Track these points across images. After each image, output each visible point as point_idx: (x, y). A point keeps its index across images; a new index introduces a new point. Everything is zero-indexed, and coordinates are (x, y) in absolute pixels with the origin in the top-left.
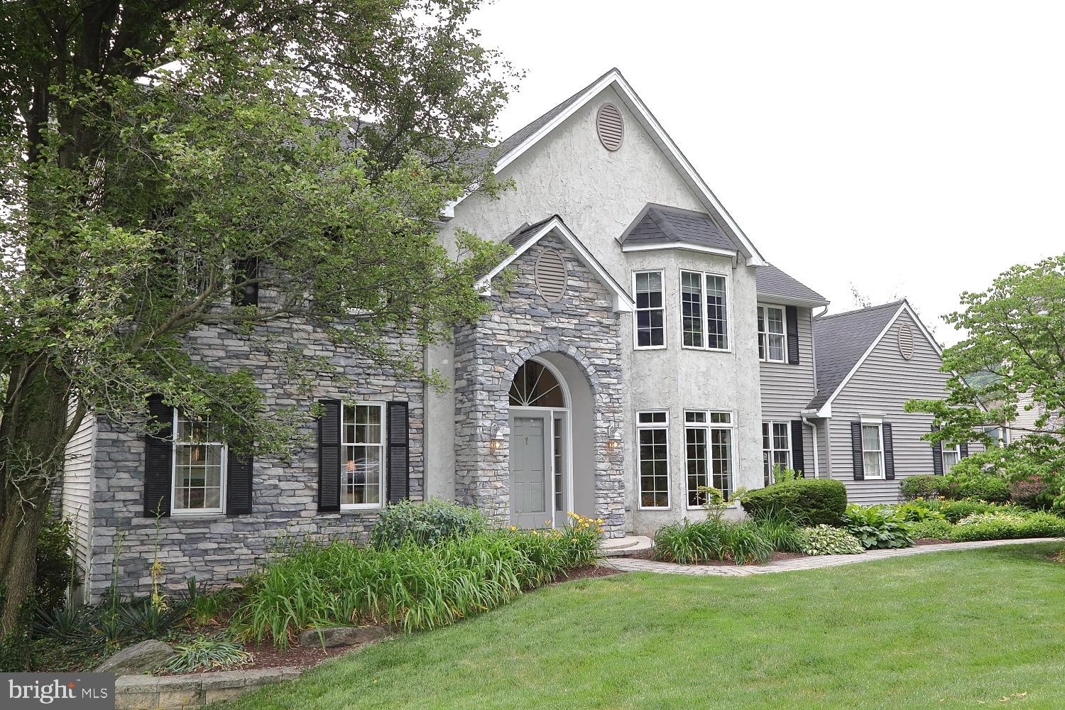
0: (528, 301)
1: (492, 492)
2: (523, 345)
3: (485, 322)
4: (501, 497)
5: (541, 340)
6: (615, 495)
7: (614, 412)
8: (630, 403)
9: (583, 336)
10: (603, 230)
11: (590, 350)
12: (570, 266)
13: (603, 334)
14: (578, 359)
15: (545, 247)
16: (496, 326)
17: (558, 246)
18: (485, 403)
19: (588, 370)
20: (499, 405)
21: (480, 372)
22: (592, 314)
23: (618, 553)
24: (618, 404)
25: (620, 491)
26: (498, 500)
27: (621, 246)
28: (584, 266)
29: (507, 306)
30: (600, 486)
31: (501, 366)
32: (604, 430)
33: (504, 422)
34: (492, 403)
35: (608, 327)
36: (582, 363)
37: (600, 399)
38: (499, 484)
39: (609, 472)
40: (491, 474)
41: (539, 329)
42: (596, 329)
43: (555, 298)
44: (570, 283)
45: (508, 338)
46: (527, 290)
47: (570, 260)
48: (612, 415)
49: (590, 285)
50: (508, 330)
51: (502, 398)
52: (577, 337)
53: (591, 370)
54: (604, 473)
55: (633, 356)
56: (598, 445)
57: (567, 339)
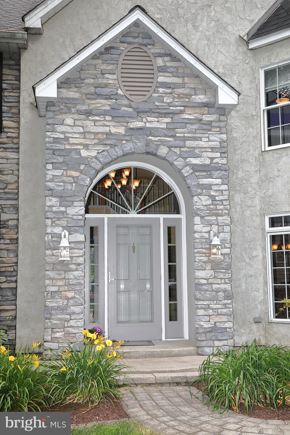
0: (109, 102)
1: (61, 302)
2: (101, 148)
3: (56, 126)
4: (72, 308)
5: (124, 142)
6: (218, 306)
7: (217, 215)
8: (258, 208)
9: (177, 135)
10: (225, 29)
11: (185, 149)
12: (160, 62)
13: (203, 132)
14: (170, 159)
15: (129, 43)
16: (69, 129)
17: (146, 41)
18: (54, 209)
19: (183, 171)
20: (71, 211)
21: (49, 177)
22: (188, 110)
23: (178, 380)
24: (222, 207)
25: (226, 302)
26: (69, 311)
27: (247, 43)
28: (179, 61)
29: (84, 108)
30: (198, 295)
31: (76, 170)
32: (204, 234)
33: (77, 228)
34: (63, 209)
35: (210, 123)
36: (176, 163)
37: (199, 201)
38: (70, 294)
39: (211, 281)
40: (60, 283)
41: (122, 130)
42: (195, 127)
43: (142, 97)
44: (161, 79)
45: (83, 141)
46: (106, 91)
47: (160, 55)
48: (214, 218)
49: (186, 80)
50: (84, 133)
51: (75, 204)
52: (170, 137)
53: (187, 171)
54: (204, 281)
55: (261, 158)
56: (196, 251)
57: (157, 139)
